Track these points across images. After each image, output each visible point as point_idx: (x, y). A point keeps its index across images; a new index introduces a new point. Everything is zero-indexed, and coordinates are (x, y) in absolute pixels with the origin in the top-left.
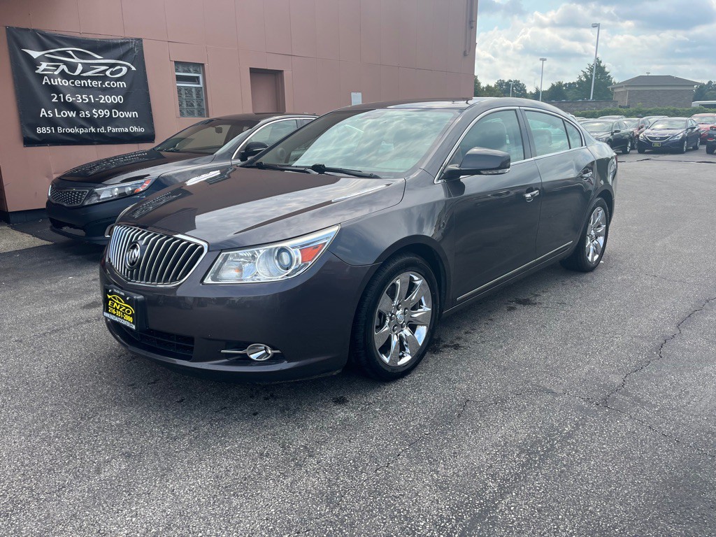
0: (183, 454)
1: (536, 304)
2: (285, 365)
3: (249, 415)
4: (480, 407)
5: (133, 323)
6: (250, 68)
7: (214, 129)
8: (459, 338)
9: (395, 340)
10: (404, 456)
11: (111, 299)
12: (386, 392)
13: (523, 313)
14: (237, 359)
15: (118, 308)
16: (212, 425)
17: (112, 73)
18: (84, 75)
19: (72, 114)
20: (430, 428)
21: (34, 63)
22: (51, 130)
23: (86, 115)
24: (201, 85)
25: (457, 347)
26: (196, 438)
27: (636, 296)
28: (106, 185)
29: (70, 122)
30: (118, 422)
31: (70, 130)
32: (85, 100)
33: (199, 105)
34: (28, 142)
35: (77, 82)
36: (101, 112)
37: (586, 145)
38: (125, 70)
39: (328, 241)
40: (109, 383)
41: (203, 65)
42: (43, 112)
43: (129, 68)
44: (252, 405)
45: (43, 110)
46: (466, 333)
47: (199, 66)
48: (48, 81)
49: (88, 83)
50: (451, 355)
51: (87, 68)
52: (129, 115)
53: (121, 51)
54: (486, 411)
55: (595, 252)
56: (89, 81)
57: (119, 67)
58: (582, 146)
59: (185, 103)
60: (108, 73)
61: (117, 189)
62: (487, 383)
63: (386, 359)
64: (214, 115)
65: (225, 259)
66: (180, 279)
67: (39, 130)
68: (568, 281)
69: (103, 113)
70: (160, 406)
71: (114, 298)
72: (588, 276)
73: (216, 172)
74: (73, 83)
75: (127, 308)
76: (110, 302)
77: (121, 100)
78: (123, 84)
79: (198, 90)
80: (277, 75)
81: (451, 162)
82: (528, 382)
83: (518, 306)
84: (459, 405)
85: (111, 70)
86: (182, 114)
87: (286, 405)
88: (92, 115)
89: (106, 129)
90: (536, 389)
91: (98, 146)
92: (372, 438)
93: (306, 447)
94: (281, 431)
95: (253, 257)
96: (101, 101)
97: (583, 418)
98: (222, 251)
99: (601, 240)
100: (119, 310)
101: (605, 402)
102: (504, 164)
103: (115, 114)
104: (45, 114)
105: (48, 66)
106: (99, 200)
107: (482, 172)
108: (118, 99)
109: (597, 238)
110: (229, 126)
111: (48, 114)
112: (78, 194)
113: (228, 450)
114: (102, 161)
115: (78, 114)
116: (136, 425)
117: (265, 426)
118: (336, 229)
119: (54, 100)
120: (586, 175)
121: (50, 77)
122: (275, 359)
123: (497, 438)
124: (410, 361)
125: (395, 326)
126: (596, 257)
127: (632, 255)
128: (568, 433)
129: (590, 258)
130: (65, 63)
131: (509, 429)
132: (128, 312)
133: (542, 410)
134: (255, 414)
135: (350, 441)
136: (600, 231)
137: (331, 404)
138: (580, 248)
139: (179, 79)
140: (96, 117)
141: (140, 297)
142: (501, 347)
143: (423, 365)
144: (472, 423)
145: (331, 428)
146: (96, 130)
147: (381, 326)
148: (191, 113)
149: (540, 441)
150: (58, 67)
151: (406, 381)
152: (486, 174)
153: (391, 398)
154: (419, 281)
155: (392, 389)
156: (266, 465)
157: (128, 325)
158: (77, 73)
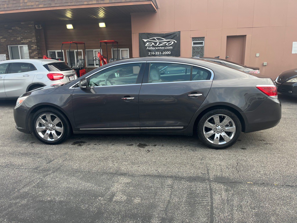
6: (227, 36)
18: (159, 45)
21: (145, 43)
24: (203, 45)
35: (157, 48)
38: (173, 42)
43: (174, 42)
47: (203, 38)
48: (148, 48)
51: (160, 43)
53: (172, 36)
56: (160, 47)
57: (171, 42)
59: (195, 52)
60: (167, 44)
74: (155, 48)
86: (193, 56)
96: (163, 54)
105: (149, 44)
108: (169, 53)
119: (149, 54)
130: (154, 42)
150: (152, 44)
158: (157, 45)
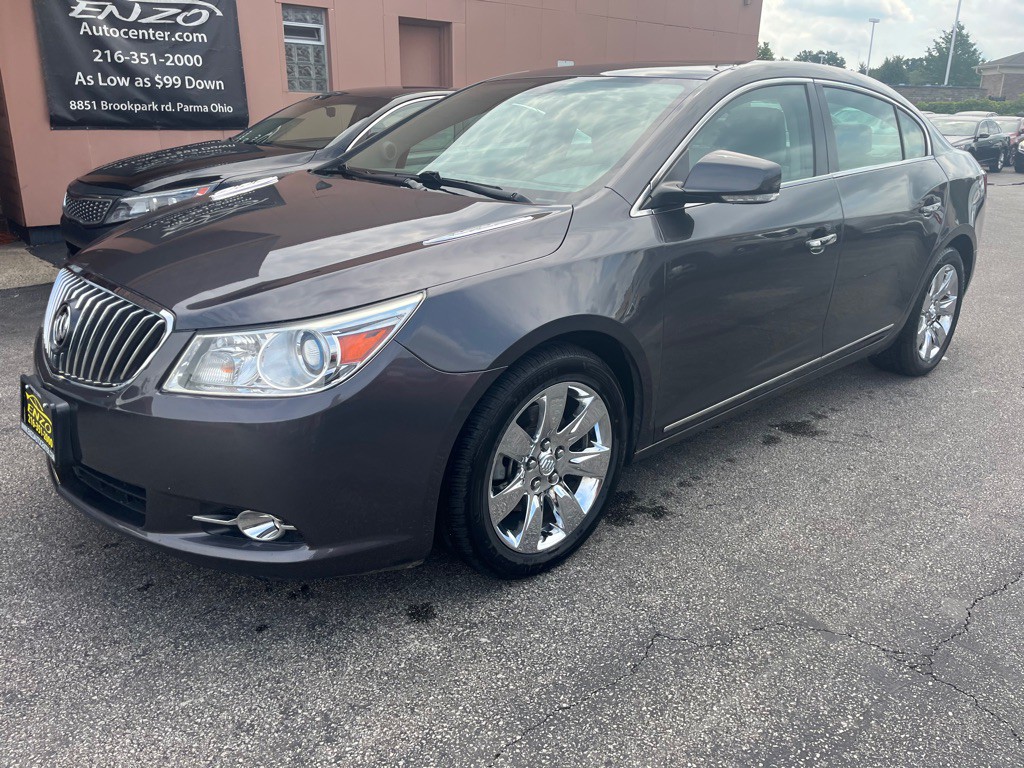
0: (102, 707)
1: (816, 433)
2: (303, 554)
3: (249, 630)
4: (677, 652)
5: (53, 449)
6: (400, 17)
7: (323, 110)
8: (667, 495)
9: (535, 503)
10: (506, 759)
11: (29, 401)
12: (510, 602)
13: (791, 451)
14: (222, 534)
15: (38, 418)
16: (176, 647)
17: (186, 20)
18: (143, 21)
19: (124, 82)
20: (574, 693)
21: (68, 2)
23: (144, 83)
24: (323, 42)
25: (659, 513)
26: (137, 674)
27: (1003, 430)
28: (139, 193)
29: (119, 94)
30: (23, 622)
31: (120, 107)
32: (144, 61)
33: (318, 73)
34: (57, 122)
35: (132, 33)
36: (168, 80)
37: (932, 154)
38: (205, 15)
39: (399, 323)
41: (326, 9)
42: (79, 78)
43: (212, 13)
45: (79, 74)
46: (681, 484)
47: (320, 12)
48: (88, 30)
49: (149, 34)
50: (644, 528)
51: (148, 10)
52: (210, 85)
54: (688, 663)
55: (933, 343)
56: (151, 32)
57: (196, 11)
58: (926, 154)
59: (296, 69)
60: (179, 19)
61: (155, 200)
62: (700, 597)
63: (513, 540)
64: (339, 86)
66: (127, 378)
67: (73, 105)
68: (879, 393)
69: (171, 82)
70: (106, 595)
71: (32, 399)
72: (917, 385)
74: (126, 33)
75: (46, 421)
76: (29, 405)
77: (198, 63)
78: (202, 37)
79: (318, 50)
80: (441, 29)
81: (669, 176)
82: (781, 601)
83: (784, 436)
84: (640, 644)
85: (184, 14)
86: (291, 86)
88: (154, 83)
89: (174, 106)
90: (794, 620)
91: (162, 132)
92: (456, 707)
93: (326, 717)
94: (295, 672)
96: (168, 64)
97: (880, 700)
98: (197, 331)
99: (946, 321)
100: (38, 423)
101: (927, 664)
102: (769, 183)
103: (190, 83)
104: (83, 80)
105: (88, 6)
106: (130, 216)
107: (724, 197)
108: (195, 60)
109: (939, 318)
110: (354, 107)
111: (87, 81)
112: (98, 206)
113: (183, 708)
114: (164, 152)
115: (132, 82)
116: (50, 632)
117: (270, 658)
118: (417, 299)
119: (96, 59)
120: (930, 208)
121: (91, 23)
122: (286, 541)
123: (700, 733)
124: (564, 541)
125: (537, 479)
126: (935, 351)
127: (999, 349)
128: (845, 735)
129: (923, 353)
131: (727, 712)
132: (48, 428)
133: (801, 672)
134: (260, 629)
135: (412, 709)
136: (945, 306)
138: (907, 336)
139: (289, 31)
140: (160, 87)
141: (63, 405)
142: (741, 519)
143: (590, 546)
144: (656, 689)
145: (386, 674)
146: (159, 107)
147: (509, 478)
148: (306, 86)
149: (785, 751)
150: (103, 8)
151: (551, 581)
152: (733, 203)
153: (516, 615)
155: (521, 596)
156: (239, 754)
157: (48, 451)
158: (132, 18)
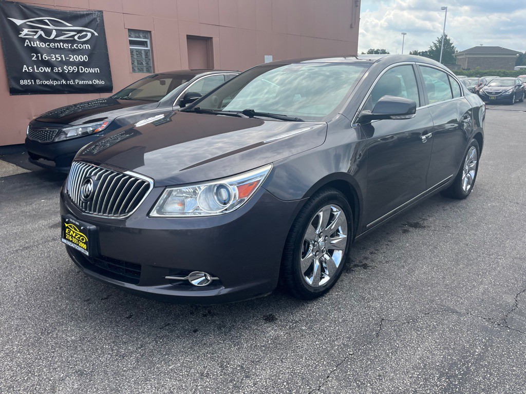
0: (130, 373)
1: (425, 227)
2: (223, 291)
3: (190, 332)
4: (394, 326)
5: (87, 250)
6: (187, 35)
7: (158, 82)
8: (366, 258)
9: (317, 264)
10: (333, 378)
11: (67, 227)
12: (310, 310)
13: (415, 237)
14: (180, 284)
15: (74, 235)
16: (157, 342)
17: (79, 38)
18: (57, 39)
19: (48, 70)
20: (353, 347)
21: (18, 30)
22: (32, 82)
23: (58, 70)
24: (149, 48)
25: (365, 266)
26: (143, 355)
28: (72, 126)
29: (46, 76)
30: (73, 338)
31: (46, 82)
32: (58, 59)
33: (147, 64)
34: (14, 91)
35: (52, 45)
36: (70, 68)
37: (464, 96)
38: (89, 35)
39: (262, 179)
40: (68, 298)
41: (150, 32)
42: (25, 68)
43: (93, 34)
44: (192, 322)
45: (25, 66)
46: (371, 253)
47: (147, 33)
48: (29, 44)
50: (359, 274)
51: (60, 33)
52: (92, 70)
53: (87, 20)
54: (401, 331)
55: (468, 183)
56: (61, 44)
57: (84, 33)
58: (461, 96)
59: (136, 62)
60: (76, 38)
61: (81, 129)
62: (396, 302)
63: (310, 281)
64: (159, 70)
65: (170, 194)
66: (129, 212)
67: (22, 82)
68: (447, 207)
69: (72, 69)
70: (111, 322)
71: (70, 226)
72: (463, 203)
73: (161, 115)
74: (48, 45)
75: (82, 236)
76: (67, 229)
77: (86, 59)
78: (88, 46)
79: (146, 52)
80: (207, 40)
82: (433, 301)
83: (411, 229)
84: (376, 324)
85: (79, 35)
86: (134, 70)
87: (223, 322)
88: (63, 70)
89: (74, 82)
90: (441, 309)
91: (69, 95)
92: (302, 358)
93: (242, 367)
94: (219, 349)
95: (195, 193)
96: (71, 60)
97: (489, 339)
98: (166, 187)
99: (472, 173)
100: (75, 238)
101: (505, 323)
102: (410, 110)
103: (82, 70)
104: (27, 69)
105: (28, 31)
106: (67, 138)
107: (391, 117)
108: (84, 58)
109: (469, 171)
110: (171, 79)
111: (29, 70)
112: (50, 133)
113: (171, 369)
114: (71, 106)
115: (52, 70)
116: (89, 341)
117: (205, 344)
118: (269, 167)
119: (33, 59)
120: (466, 120)
121: (30, 40)
122: (213, 285)
123: (416, 359)
124: (329, 281)
125: (317, 252)
126: (469, 187)
127: (494, 185)
128: (479, 355)
129: (464, 188)
130: (42, 29)
131: (425, 350)
132: (83, 239)
133: (451, 330)
134: (195, 331)
135: (282, 361)
136: (472, 166)
137: (263, 322)
138: (458, 180)
139: (132, 43)
140: (66, 72)
141: (93, 227)
142: (403, 267)
143: (339, 283)
144: (390, 343)
145: (264, 346)
146: (66, 82)
148: (141, 70)
149: (455, 364)
150: (37, 32)
151: (325, 299)
152: (394, 119)
153: (315, 316)
154: (338, 212)
155: (314, 307)
156: (207, 387)
157: (83, 251)
158: (52, 37)
